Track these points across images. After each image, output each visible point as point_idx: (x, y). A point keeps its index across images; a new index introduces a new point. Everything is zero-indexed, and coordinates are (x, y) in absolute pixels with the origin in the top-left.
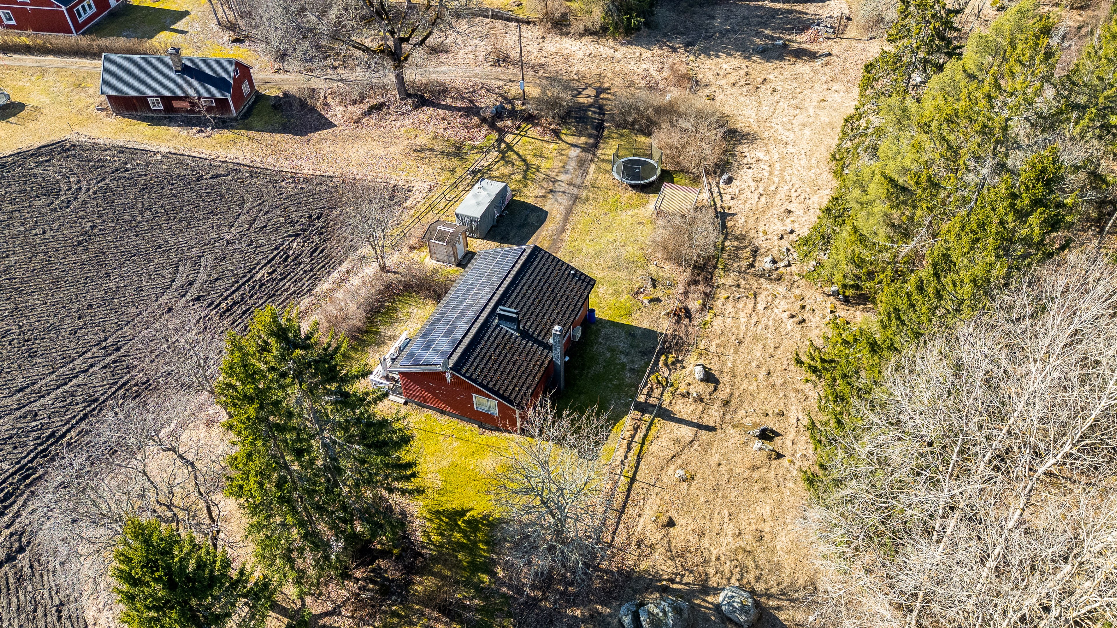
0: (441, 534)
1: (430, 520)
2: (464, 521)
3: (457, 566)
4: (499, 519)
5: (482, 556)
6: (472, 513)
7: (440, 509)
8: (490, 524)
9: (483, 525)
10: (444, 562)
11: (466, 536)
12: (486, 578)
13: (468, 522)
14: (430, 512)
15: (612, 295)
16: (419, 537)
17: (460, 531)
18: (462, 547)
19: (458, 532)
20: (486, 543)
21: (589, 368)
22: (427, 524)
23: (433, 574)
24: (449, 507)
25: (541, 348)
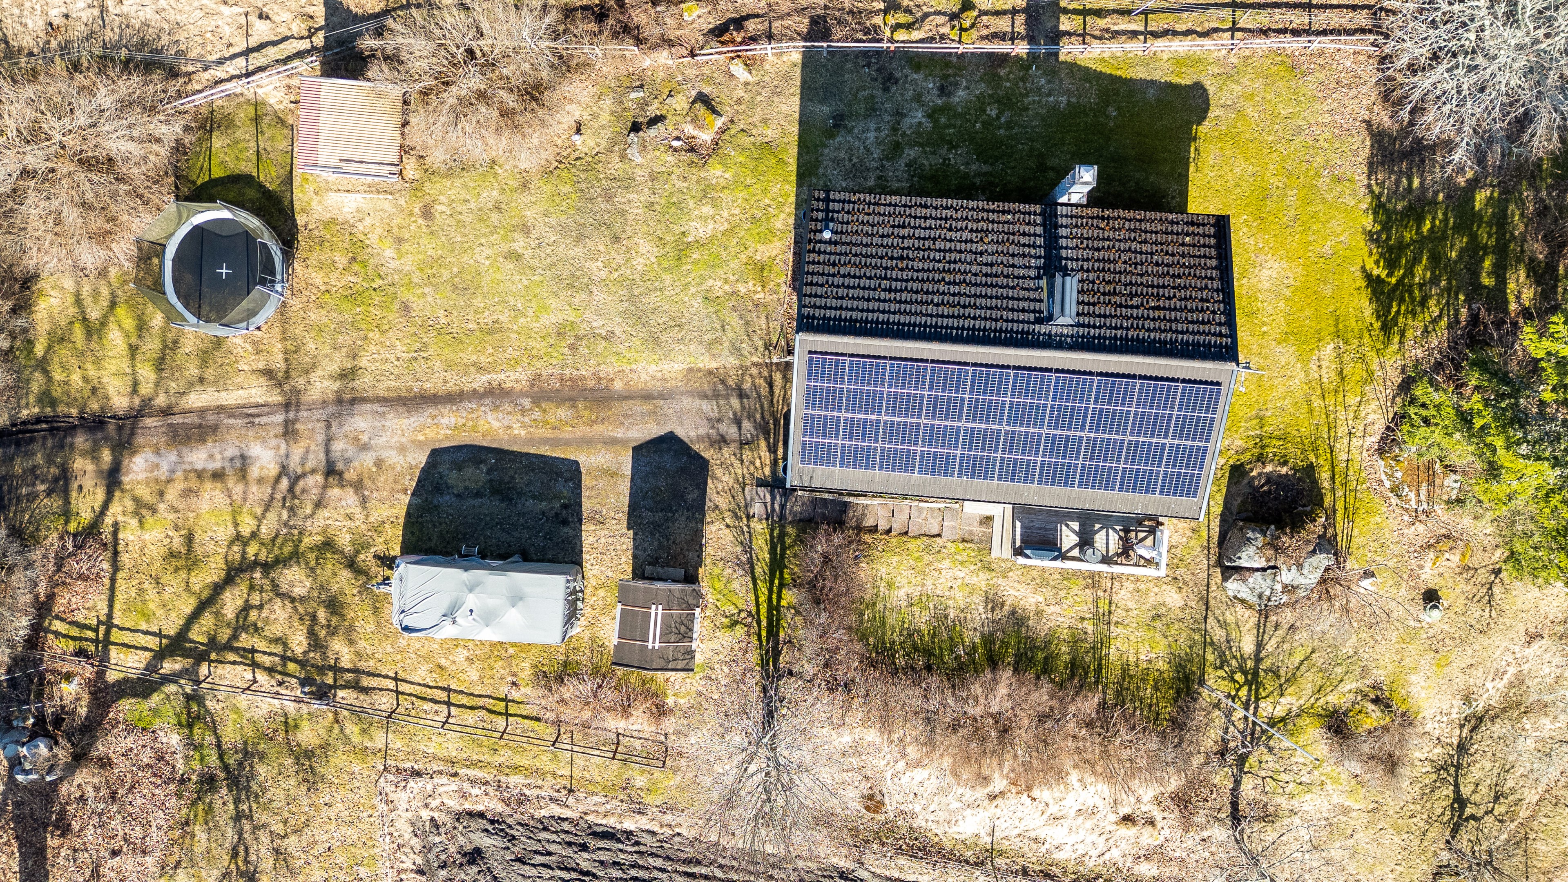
0: (1423, 303)
1: (1402, 334)
2: (1390, 275)
3: (1474, 253)
4: (1375, 213)
5: (1446, 220)
6: (1370, 265)
7: (1377, 325)
8: (1386, 227)
9: (1389, 238)
10: (1475, 272)
11: (1416, 260)
12: (1481, 197)
13: (1391, 265)
14: (1388, 342)
15: (715, 203)
16: (1440, 337)
17: (1410, 272)
18: (1435, 259)
19: (1413, 276)
20: (1420, 220)
21: (966, 175)
22: (1409, 334)
23: (1502, 281)
24: (1368, 310)
25: (1063, 232)
